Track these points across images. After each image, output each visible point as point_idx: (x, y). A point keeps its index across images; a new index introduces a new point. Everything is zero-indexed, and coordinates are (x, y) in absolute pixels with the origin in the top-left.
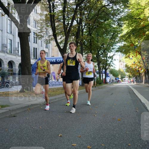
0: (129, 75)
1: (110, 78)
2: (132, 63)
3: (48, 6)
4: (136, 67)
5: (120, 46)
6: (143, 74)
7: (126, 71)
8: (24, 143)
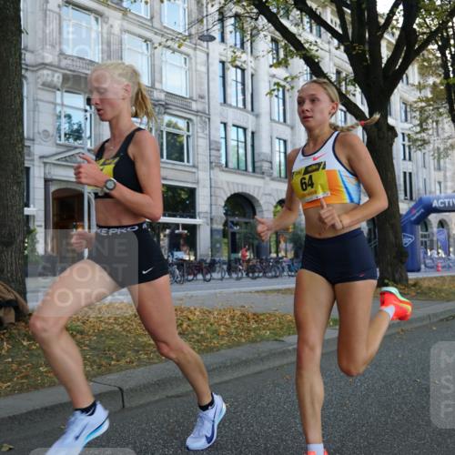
3: (439, 62)
8: (397, 418)
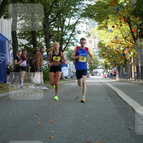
0: (105, 62)
1: (69, 69)
2: (112, 39)
4: (120, 46)
5: (88, 6)
6: (132, 61)
7: (99, 55)
